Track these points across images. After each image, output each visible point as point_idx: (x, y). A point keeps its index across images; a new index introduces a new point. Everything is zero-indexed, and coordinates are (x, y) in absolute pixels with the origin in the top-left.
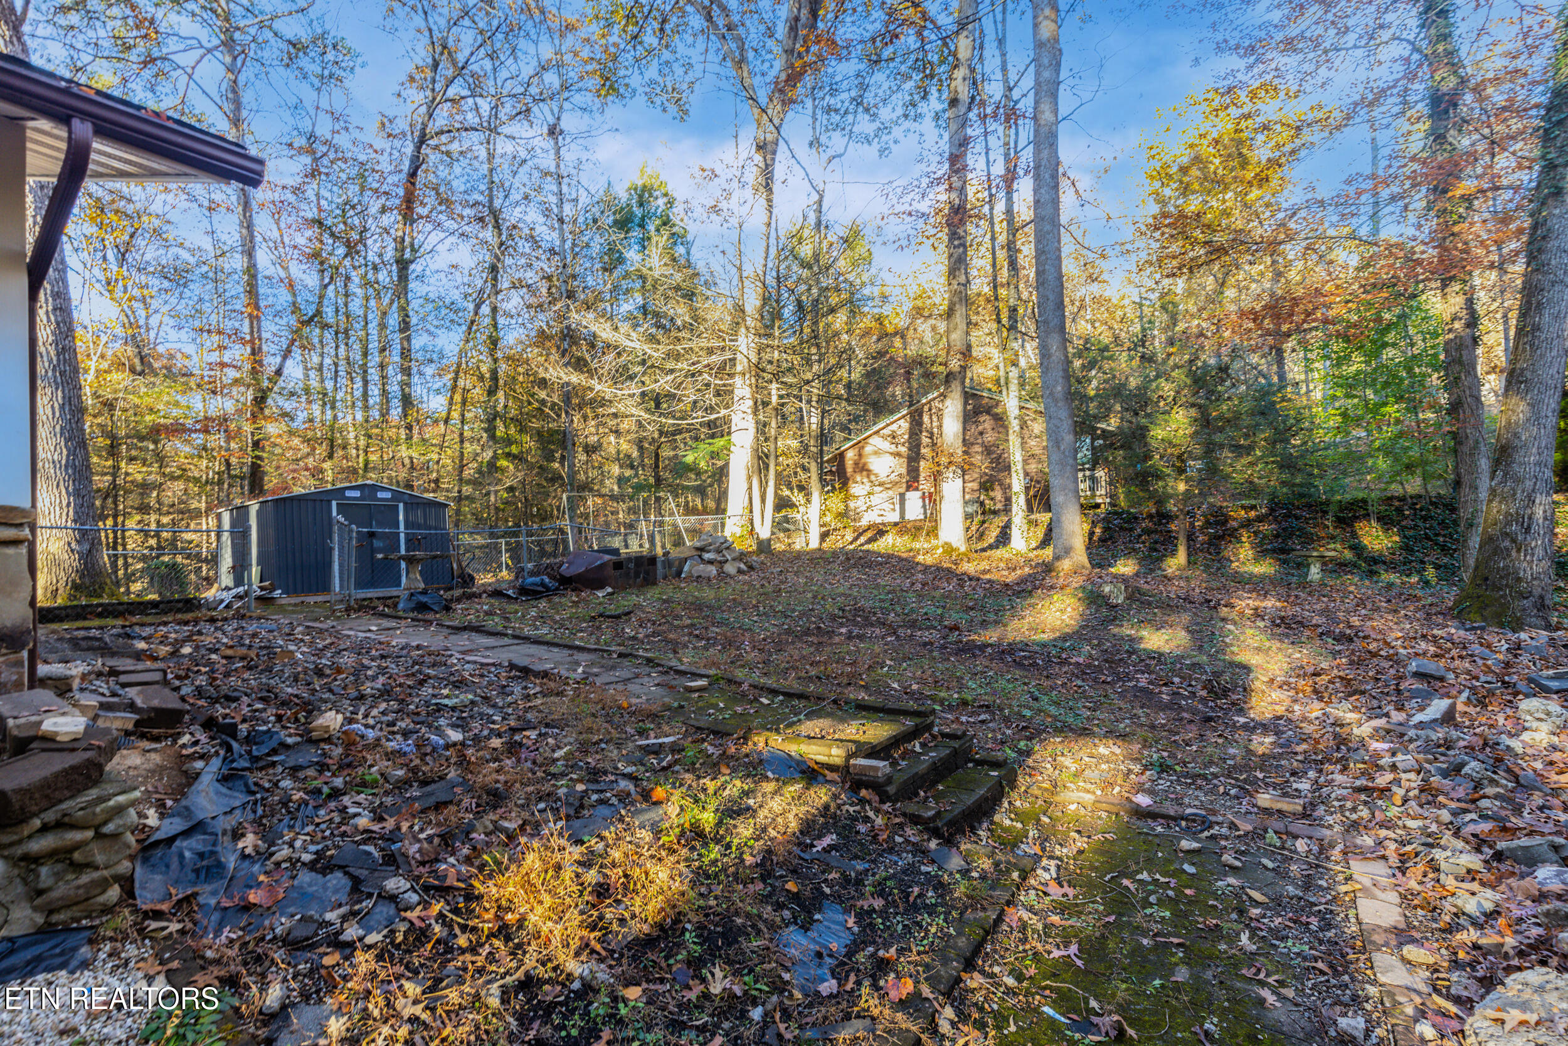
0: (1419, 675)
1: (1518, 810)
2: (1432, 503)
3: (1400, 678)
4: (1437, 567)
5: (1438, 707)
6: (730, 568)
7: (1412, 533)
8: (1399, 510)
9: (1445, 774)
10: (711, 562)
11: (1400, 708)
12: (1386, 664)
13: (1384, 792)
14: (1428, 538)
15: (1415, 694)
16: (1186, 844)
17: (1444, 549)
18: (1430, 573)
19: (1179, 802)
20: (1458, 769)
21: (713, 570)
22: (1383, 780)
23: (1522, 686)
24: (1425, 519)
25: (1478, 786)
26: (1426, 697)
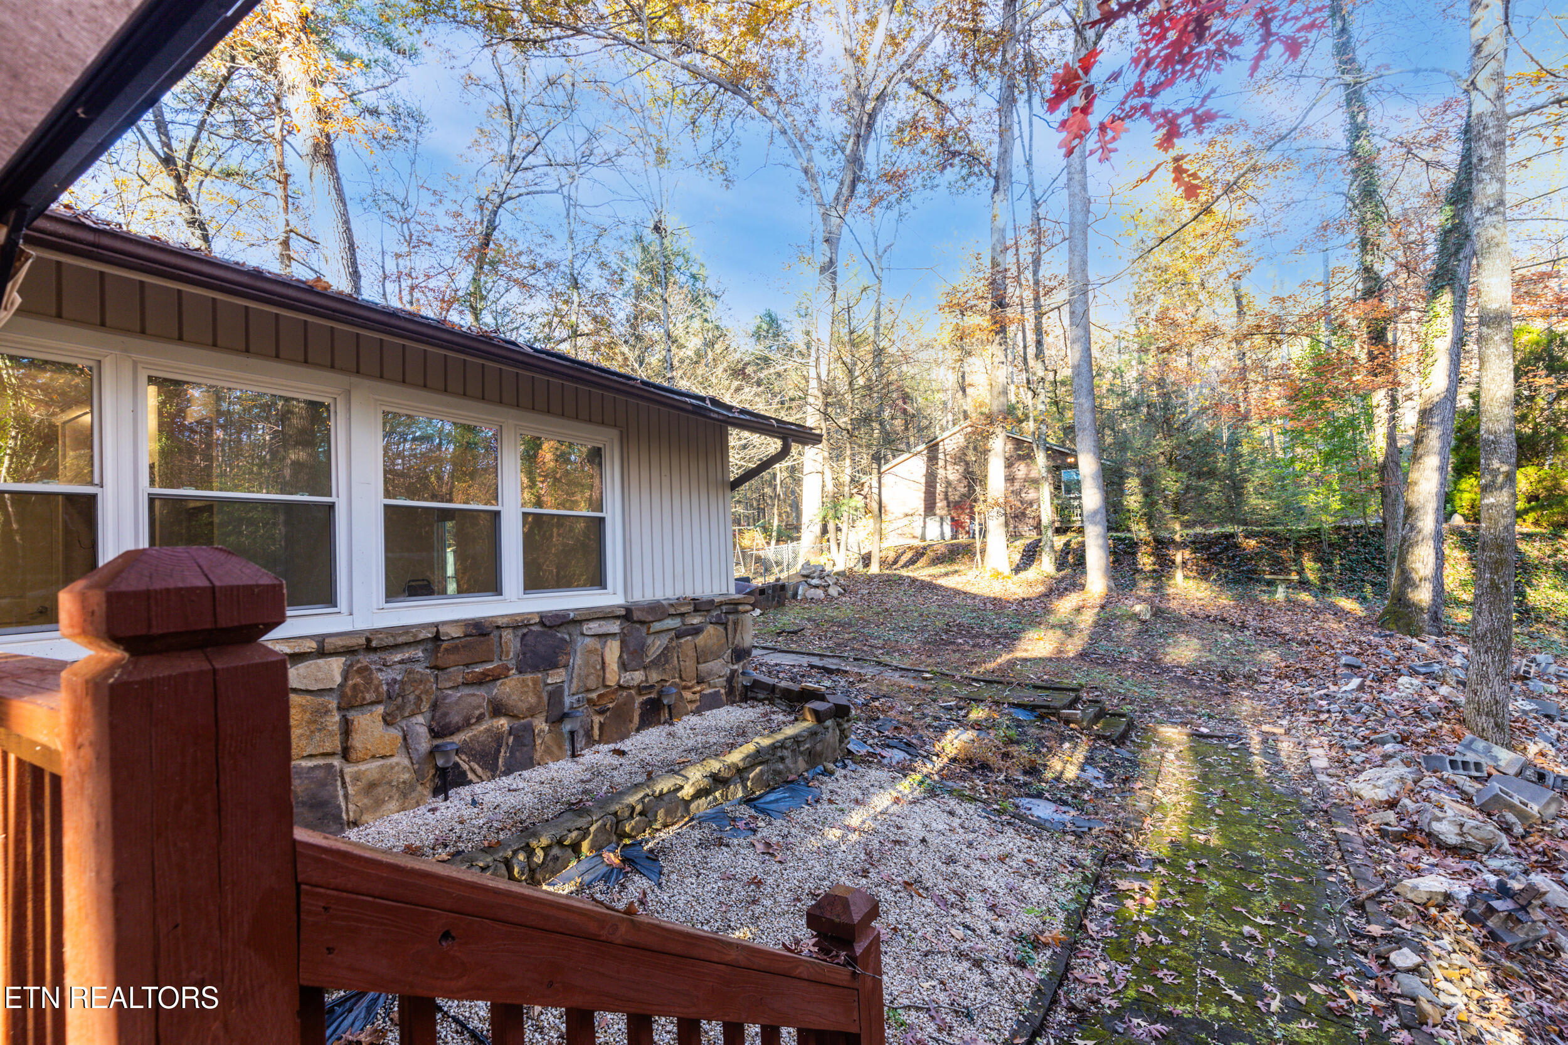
0: (1347, 666)
1: (1383, 725)
2: (1371, 533)
3: (1336, 667)
4: (1373, 585)
5: (1355, 682)
6: (834, 591)
7: (1354, 557)
8: (1345, 538)
9: (1353, 713)
10: (816, 587)
11: (1335, 684)
12: (1329, 659)
13: (1323, 722)
14: (1367, 561)
15: (1345, 676)
16: (1231, 746)
17: (1379, 570)
18: (1368, 588)
19: (1222, 730)
20: (1359, 710)
21: (820, 593)
22: (1323, 717)
23: (1404, 670)
24: (1365, 545)
25: (1368, 717)
26: (1349, 678)
